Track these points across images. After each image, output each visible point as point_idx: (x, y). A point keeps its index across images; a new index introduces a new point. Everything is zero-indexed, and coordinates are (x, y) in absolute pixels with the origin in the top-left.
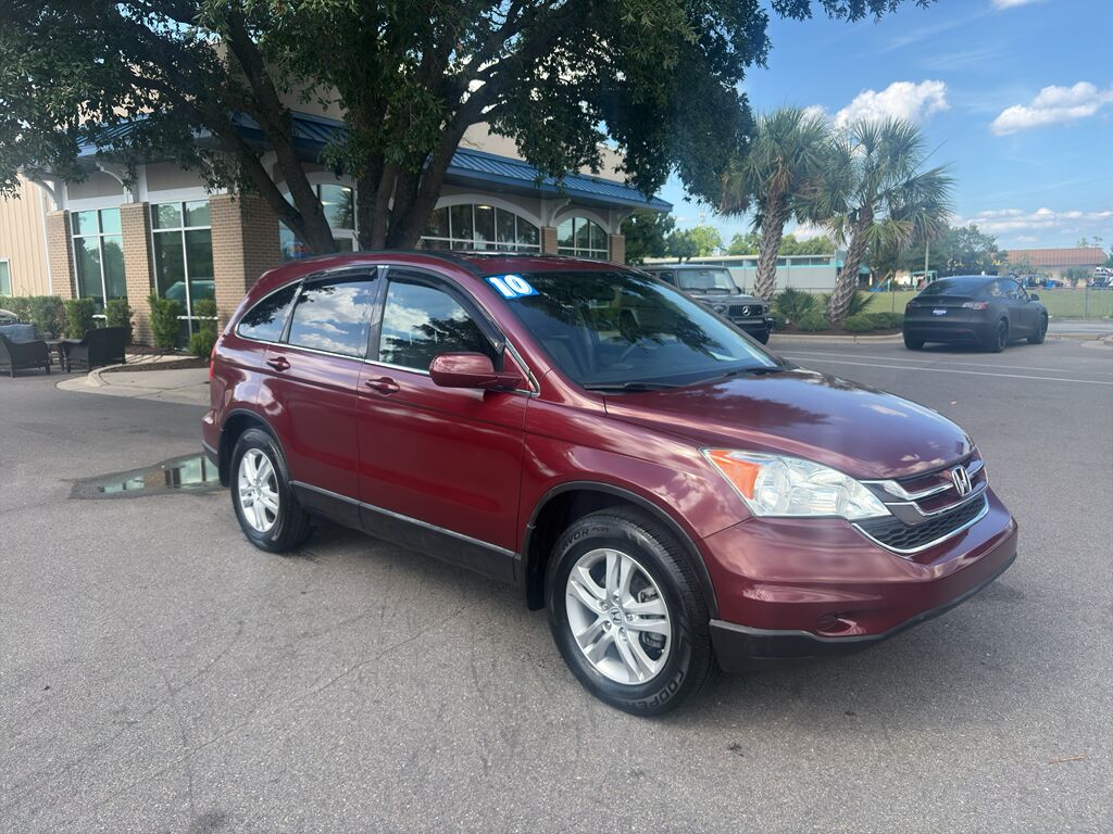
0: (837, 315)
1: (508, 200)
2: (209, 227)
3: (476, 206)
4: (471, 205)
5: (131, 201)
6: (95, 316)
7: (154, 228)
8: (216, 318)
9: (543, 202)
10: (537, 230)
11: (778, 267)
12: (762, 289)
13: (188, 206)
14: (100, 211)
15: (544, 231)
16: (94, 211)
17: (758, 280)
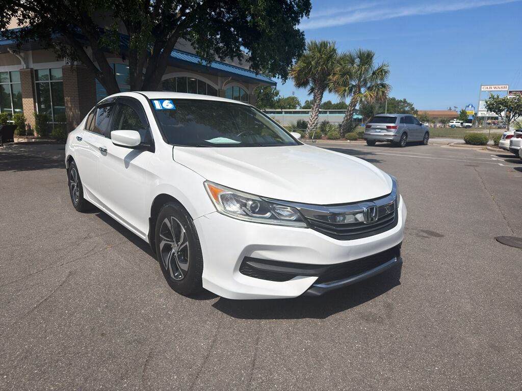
0: (343, 133)
1: (203, 77)
2: (62, 81)
3: (189, 78)
4: (186, 77)
5: (25, 68)
6: (8, 121)
7: (36, 81)
8: (65, 123)
9: (219, 78)
10: (216, 90)
12: (313, 122)
13: (52, 70)
14: (10, 72)
15: (219, 91)
16: (7, 72)
17: (312, 117)
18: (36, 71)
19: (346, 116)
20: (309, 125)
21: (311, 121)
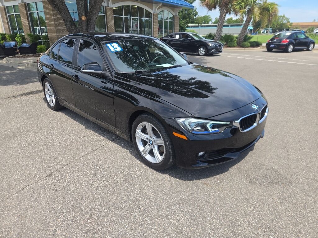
0: (240, 42)
1: (142, 4)
3: (133, 6)
4: (130, 5)
5: (22, 2)
7: (29, 11)
8: (48, 41)
9: (154, 5)
10: (152, 14)
11: (224, 27)
12: (218, 34)
13: (37, 3)
14: (13, 6)
15: (153, 14)
16: (12, 6)
17: (217, 31)
18: (28, 4)
19: (242, 30)
20: (215, 37)
21: (217, 34)
